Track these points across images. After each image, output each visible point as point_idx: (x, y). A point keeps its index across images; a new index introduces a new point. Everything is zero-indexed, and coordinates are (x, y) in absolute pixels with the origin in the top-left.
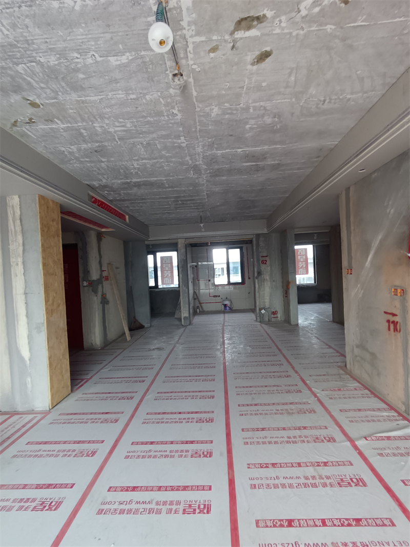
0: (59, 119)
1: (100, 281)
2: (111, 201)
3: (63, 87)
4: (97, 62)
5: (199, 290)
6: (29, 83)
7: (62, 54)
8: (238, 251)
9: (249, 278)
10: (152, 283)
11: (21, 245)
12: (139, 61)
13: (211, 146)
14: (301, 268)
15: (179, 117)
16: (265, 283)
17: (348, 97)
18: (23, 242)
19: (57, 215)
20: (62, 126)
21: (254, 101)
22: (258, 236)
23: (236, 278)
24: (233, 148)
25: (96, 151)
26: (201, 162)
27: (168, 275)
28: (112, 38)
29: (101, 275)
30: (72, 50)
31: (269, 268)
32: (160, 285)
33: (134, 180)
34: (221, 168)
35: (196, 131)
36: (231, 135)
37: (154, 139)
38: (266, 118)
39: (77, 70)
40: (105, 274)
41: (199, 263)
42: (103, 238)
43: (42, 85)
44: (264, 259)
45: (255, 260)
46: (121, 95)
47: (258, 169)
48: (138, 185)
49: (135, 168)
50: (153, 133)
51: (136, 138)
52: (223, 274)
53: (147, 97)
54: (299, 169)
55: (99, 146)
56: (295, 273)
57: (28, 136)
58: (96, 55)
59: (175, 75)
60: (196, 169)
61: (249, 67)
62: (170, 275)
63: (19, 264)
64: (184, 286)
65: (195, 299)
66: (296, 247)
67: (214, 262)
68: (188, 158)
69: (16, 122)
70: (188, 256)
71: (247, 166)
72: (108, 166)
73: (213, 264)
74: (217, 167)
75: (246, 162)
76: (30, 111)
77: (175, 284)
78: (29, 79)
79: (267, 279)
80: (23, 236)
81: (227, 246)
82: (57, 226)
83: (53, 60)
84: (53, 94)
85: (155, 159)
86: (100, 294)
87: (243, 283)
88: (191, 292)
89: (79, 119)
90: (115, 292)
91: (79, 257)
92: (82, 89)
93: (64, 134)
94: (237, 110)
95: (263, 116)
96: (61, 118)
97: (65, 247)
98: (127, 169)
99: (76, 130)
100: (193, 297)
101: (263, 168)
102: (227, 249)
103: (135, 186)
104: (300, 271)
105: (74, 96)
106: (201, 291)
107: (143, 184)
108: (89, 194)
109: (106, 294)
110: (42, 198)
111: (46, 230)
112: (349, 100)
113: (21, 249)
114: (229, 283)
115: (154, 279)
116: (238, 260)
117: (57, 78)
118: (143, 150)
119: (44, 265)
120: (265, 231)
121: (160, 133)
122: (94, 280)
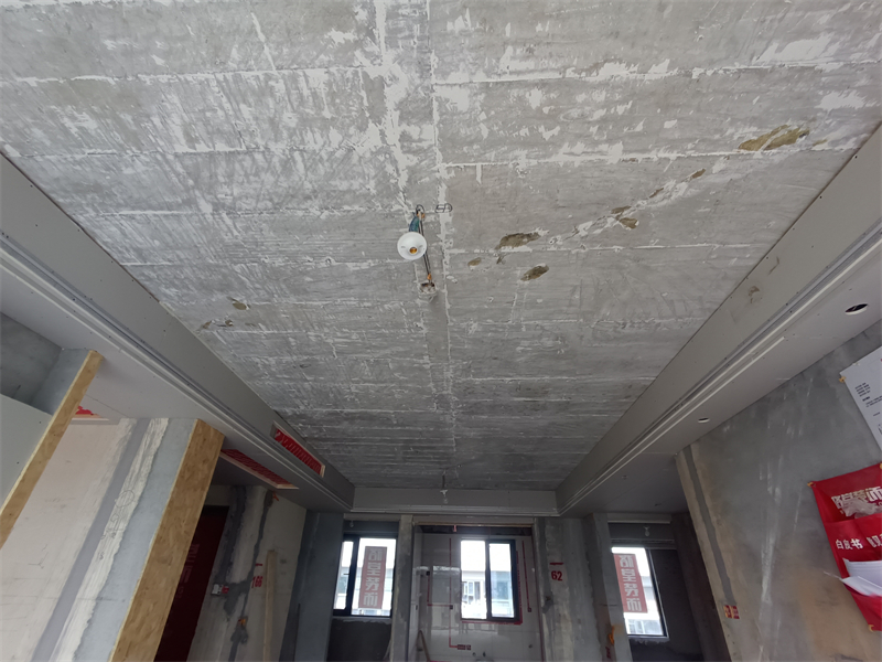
0: (264, 323)
1: (244, 587)
2: (304, 439)
3: (282, 289)
4: (331, 266)
5: (430, 628)
6: (242, 283)
7: (293, 257)
8: (506, 547)
9: (530, 610)
10: (340, 604)
11: (137, 499)
12: (383, 269)
13: (466, 371)
14: (631, 596)
15: (425, 331)
16: (563, 625)
17: (657, 321)
18: (143, 493)
19: (213, 455)
20: (266, 332)
21: (527, 319)
22: (542, 521)
23: (504, 608)
24: (498, 376)
25: (301, 366)
26: (450, 392)
27: (373, 587)
28: (355, 245)
29: (251, 573)
30: (306, 254)
31: (567, 590)
32: (356, 609)
33: (346, 411)
34: (480, 403)
35: (446, 350)
36: (495, 359)
37: (386, 356)
38: (544, 340)
39: (306, 273)
40: (258, 572)
41: (435, 568)
42: (275, 500)
43: (257, 286)
44: (557, 568)
45: (540, 569)
46: (353, 302)
47: (536, 408)
48: (351, 418)
49: (352, 394)
50: (386, 348)
51: (361, 352)
52: (478, 597)
53: (386, 306)
54: (599, 412)
55: (307, 360)
56: (620, 608)
57: (217, 341)
58: (332, 260)
59: (424, 285)
60: (442, 400)
61: (520, 282)
62: (377, 586)
63: (117, 536)
64: (400, 615)
65: (419, 650)
66: (615, 550)
67: (463, 568)
68: (431, 385)
69: (208, 324)
70: (415, 550)
71: (519, 402)
72: (313, 388)
73: (461, 572)
74: (473, 400)
75: (518, 397)
76: (233, 311)
77: (385, 609)
78: (244, 279)
79: (564, 616)
80: (147, 484)
81: (487, 537)
82: (206, 472)
83: (279, 262)
84: (267, 296)
85: (382, 382)
86: (237, 614)
87: (517, 619)
88: (413, 631)
89: (290, 325)
90: (267, 613)
91: (225, 532)
92: (306, 292)
93: (265, 342)
94: (504, 327)
95: (540, 337)
96: (268, 322)
97: (206, 510)
98: (340, 394)
99: (283, 338)
100: (417, 644)
101: (544, 407)
102: (488, 542)
103: (346, 419)
104: (630, 602)
105: (293, 300)
106: (434, 632)
107: (359, 417)
108: (273, 426)
109: (247, 618)
110: (202, 424)
111: (187, 476)
112: (659, 325)
113: (134, 505)
114: (490, 618)
115: (345, 595)
116: (507, 567)
117: (278, 280)
118: (367, 369)
119: (159, 540)
120: (555, 513)
121: (395, 349)
122: (234, 584)
